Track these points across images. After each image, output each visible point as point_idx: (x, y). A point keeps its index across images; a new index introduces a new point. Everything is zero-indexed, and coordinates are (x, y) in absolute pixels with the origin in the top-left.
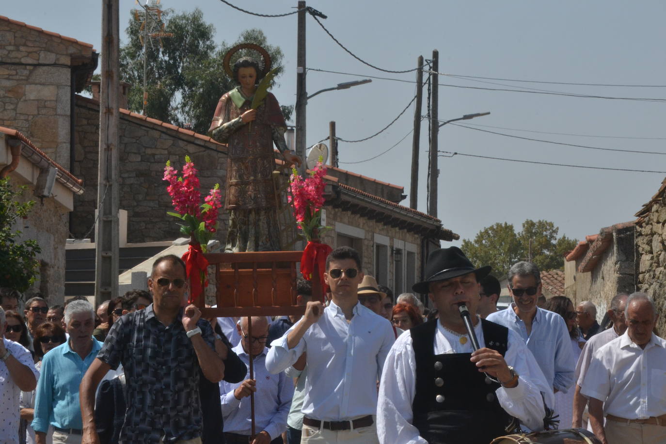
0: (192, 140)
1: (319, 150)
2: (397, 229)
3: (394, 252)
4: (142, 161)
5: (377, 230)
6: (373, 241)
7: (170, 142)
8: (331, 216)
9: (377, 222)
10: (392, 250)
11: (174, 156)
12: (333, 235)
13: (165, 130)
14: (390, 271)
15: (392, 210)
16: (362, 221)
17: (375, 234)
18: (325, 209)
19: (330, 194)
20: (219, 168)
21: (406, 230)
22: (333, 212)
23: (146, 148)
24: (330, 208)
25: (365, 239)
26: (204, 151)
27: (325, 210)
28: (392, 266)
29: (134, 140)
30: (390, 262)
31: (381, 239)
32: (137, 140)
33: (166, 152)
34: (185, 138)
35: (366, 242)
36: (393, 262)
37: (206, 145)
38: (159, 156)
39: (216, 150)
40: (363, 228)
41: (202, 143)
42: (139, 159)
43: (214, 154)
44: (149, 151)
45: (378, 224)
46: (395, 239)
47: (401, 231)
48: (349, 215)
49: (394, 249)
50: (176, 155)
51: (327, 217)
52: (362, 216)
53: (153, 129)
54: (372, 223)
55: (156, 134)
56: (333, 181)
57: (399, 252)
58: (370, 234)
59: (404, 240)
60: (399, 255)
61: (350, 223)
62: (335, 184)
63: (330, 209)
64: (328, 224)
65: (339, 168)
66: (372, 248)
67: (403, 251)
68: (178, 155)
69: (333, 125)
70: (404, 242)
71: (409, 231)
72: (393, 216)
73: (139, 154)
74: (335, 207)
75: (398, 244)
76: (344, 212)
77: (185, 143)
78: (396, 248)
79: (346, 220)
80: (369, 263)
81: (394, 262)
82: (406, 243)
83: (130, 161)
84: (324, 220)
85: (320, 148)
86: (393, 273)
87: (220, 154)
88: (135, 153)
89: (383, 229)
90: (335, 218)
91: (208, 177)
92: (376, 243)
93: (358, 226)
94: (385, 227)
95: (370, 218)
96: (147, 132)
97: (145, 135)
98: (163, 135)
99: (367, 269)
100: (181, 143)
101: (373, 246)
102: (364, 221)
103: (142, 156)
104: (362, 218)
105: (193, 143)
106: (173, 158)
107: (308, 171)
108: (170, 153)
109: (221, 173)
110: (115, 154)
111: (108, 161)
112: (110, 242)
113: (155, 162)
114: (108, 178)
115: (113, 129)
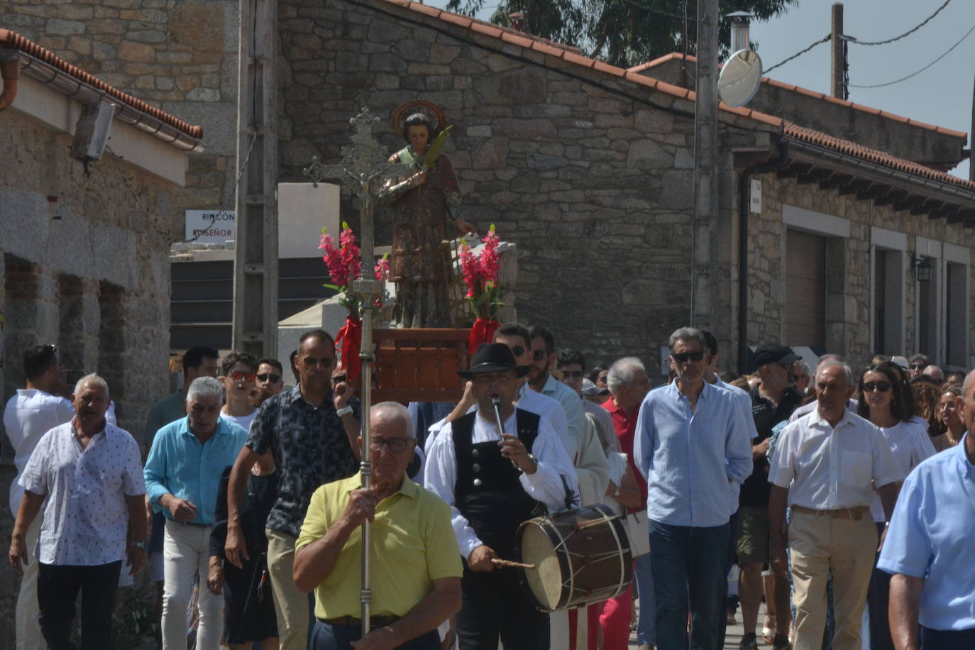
0: (498, 46)
1: (745, 63)
2: (925, 217)
3: (918, 263)
4: (402, 87)
5: (879, 220)
6: (870, 240)
7: (454, 51)
8: (774, 194)
9: (878, 203)
10: (913, 259)
11: (463, 79)
12: (777, 229)
13: (445, 27)
14: (908, 301)
15: (906, 181)
16: (843, 202)
17: (873, 229)
18: (758, 179)
19: (766, 149)
20: (549, 100)
21: (944, 220)
22: (777, 186)
23: (408, 62)
24: (770, 177)
25: (851, 238)
26: (521, 68)
27: (759, 183)
28: (912, 290)
29: (387, 48)
30: (907, 283)
31: (888, 237)
32: (391, 47)
33: (447, 70)
34: (483, 42)
35: (853, 245)
36: (915, 283)
37: (525, 56)
38: (433, 79)
39: (544, 66)
40: (845, 217)
41: (517, 53)
42: (396, 85)
43: (540, 73)
44: (415, 69)
45: (881, 208)
46: (918, 238)
47: (933, 222)
48: (814, 191)
49: (918, 257)
50: (467, 75)
51: (763, 195)
52: (844, 191)
53: (422, 25)
54: (867, 206)
55: (429, 35)
56: (772, 125)
57: (928, 262)
58: (862, 227)
59: (942, 239)
60: (926, 270)
61: (817, 207)
62: (776, 130)
63: (771, 181)
64: (766, 207)
66: (867, 256)
67: (939, 262)
68: (471, 75)
69: (838, 11)
70: (939, 243)
71: (950, 221)
72: (910, 193)
73: (396, 73)
74: (781, 175)
75: (927, 247)
76: (803, 186)
77: (485, 52)
78: (921, 256)
79: (807, 200)
80: (858, 285)
81: (918, 283)
82: (945, 244)
83: (378, 89)
84: (756, 201)
85: (746, 59)
86: (914, 305)
87: (551, 72)
88: (387, 73)
89: (892, 219)
90: (782, 196)
91: (530, 118)
92: (877, 246)
93: (835, 213)
94: (898, 214)
95: (862, 196)
96: (412, 31)
97: (407, 38)
98: (442, 36)
99: (855, 296)
100: (476, 53)
101: (869, 252)
102: (849, 203)
103: (401, 78)
104: (844, 197)
105: (500, 53)
106: (460, 83)
107: (722, 105)
108: (455, 73)
109: (554, 110)
110: (268, 76)
111: (255, 89)
112: (260, 247)
113: (426, 90)
114: (255, 123)
115: (265, 28)
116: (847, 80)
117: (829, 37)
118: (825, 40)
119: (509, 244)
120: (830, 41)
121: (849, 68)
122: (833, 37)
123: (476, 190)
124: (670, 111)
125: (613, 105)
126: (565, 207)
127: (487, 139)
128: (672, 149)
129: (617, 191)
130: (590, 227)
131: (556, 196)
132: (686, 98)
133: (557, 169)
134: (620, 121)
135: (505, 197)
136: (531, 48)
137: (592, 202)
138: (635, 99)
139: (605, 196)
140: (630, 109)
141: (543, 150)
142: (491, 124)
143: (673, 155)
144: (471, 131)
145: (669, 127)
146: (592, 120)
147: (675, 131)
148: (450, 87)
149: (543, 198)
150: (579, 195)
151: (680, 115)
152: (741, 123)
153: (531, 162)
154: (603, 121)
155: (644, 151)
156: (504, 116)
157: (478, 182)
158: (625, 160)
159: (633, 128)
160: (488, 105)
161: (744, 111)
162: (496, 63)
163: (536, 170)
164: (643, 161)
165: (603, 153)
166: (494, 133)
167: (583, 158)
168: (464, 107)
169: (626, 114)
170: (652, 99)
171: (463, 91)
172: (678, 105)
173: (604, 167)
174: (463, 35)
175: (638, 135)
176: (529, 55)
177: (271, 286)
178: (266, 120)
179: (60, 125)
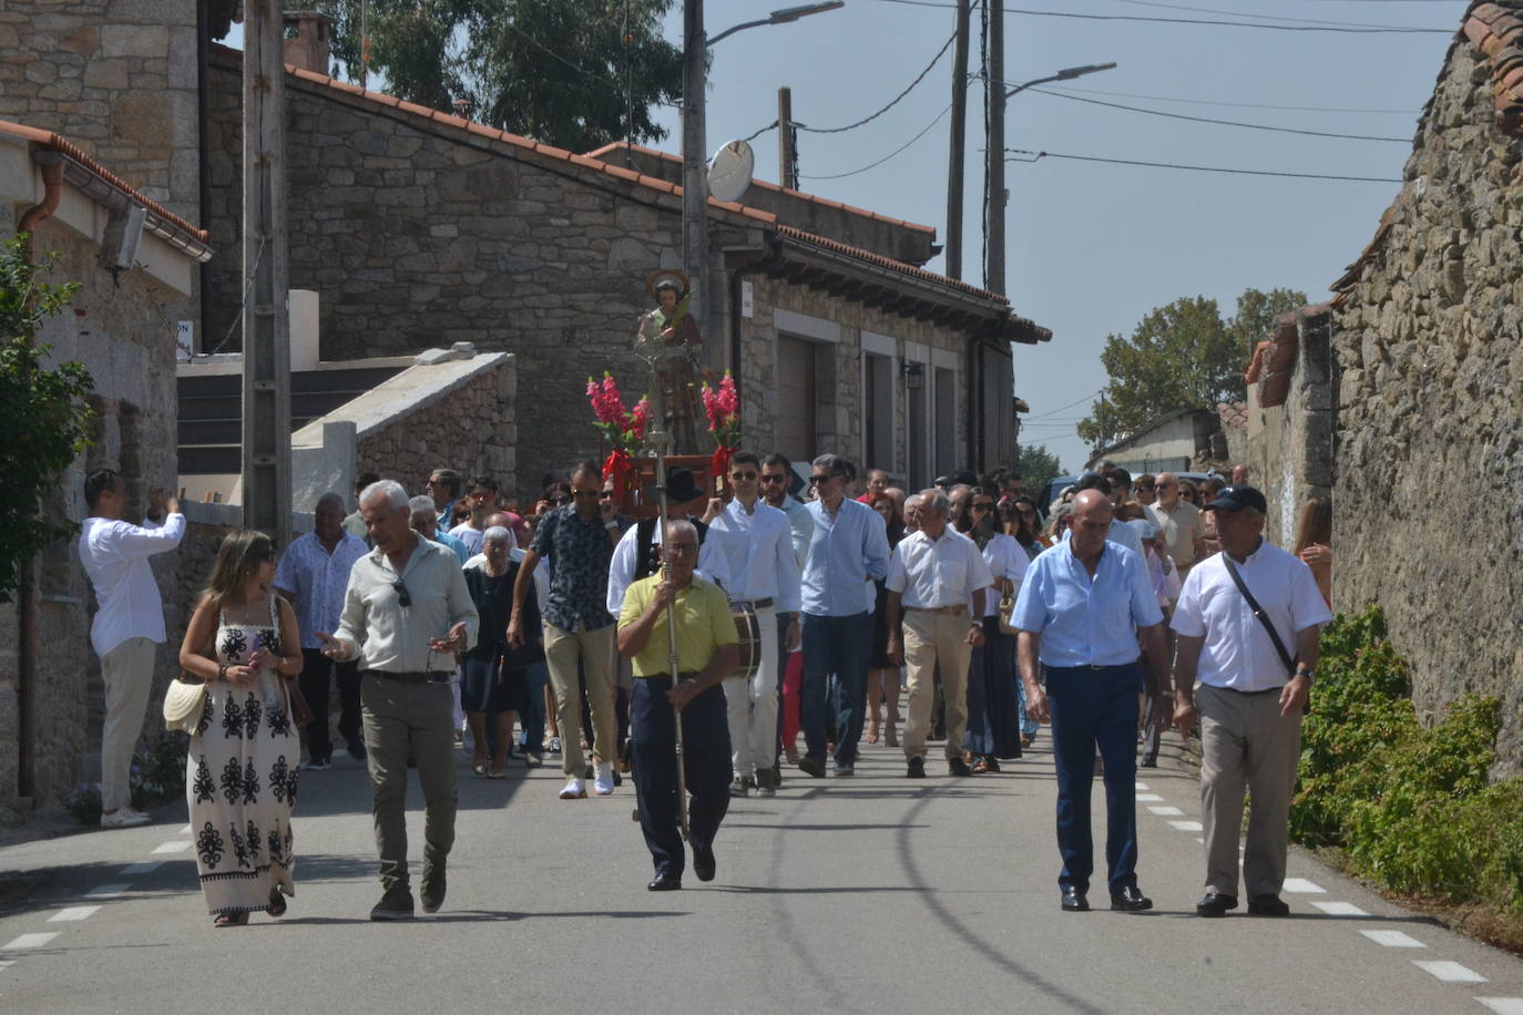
0: (463, 137)
1: (734, 154)
2: (913, 320)
3: (907, 369)
4: (357, 183)
5: (868, 324)
6: (860, 346)
7: (414, 143)
8: (764, 296)
9: (867, 305)
10: (903, 366)
11: (425, 174)
12: (770, 335)
13: (405, 117)
14: (898, 410)
15: (897, 281)
16: (833, 304)
17: (864, 334)
18: (749, 280)
19: (759, 248)
20: (521, 197)
21: (931, 323)
22: (768, 288)
23: (364, 155)
24: (761, 278)
25: (842, 343)
26: (491, 160)
27: (750, 284)
28: (902, 399)
29: (339, 140)
30: (897, 392)
31: (878, 342)
32: (344, 139)
33: (408, 164)
34: (446, 133)
35: (843, 350)
36: (904, 390)
37: (493, 147)
38: (393, 174)
39: (515, 159)
40: (836, 321)
41: (485, 145)
42: (352, 180)
43: (511, 166)
44: (371, 163)
45: (870, 310)
46: (907, 343)
47: (922, 325)
48: (804, 293)
49: (907, 363)
50: (429, 170)
51: (754, 298)
52: (834, 293)
53: (378, 114)
54: (856, 309)
55: (386, 126)
56: (764, 221)
57: (917, 369)
58: (852, 331)
59: (930, 343)
60: (917, 378)
61: (807, 310)
62: (770, 228)
63: (761, 281)
64: (758, 311)
65: (801, 189)
66: (857, 362)
67: (927, 367)
68: (434, 169)
69: (785, 95)
70: (927, 348)
71: (938, 324)
72: (901, 294)
73: (350, 168)
74: (773, 275)
75: (916, 352)
76: (792, 287)
77: (449, 144)
78: (911, 362)
79: (797, 302)
80: (850, 394)
81: (908, 391)
82: (934, 350)
83: (332, 186)
84: (748, 305)
85: (736, 151)
86: (904, 416)
87: (522, 166)
88: (341, 168)
89: (881, 322)
90: (773, 298)
91: (501, 216)
92: (867, 352)
93: (825, 316)
94: (886, 316)
95: (851, 298)
96: (368, 120)
97: (362, 129)
98: (400, 126)
99: (847, 407)
100: (440, 145)
101: (859, 358)
102: (839, 305)
103: (356, 174)
104: (833, 298)
105: (465, 144)
106: (423, 178)
107: (711, 200)
108: (416, 167)
109: (527, 207)
110: (276, 175)
111: (263, 189)
112: (271, 361)
113: (385, 186)
114: (263, 226)
115: (272, 123)
116: (796, 170)
117: (776, 124)
118: (772, 127)
119: (509, 355)
120: (777, 129)
121: (799, 157)
122: (781, 123)
123: (442, 296)
124: (653, 207)
125: (593, 201)
126: (541, 313)
127: (453, 239)
128: (658, 249)
129: (599, 295)
130: (569, 334)
131: (530, 302)
132: (672, 192)
133: (530, 271)
134: (600, 218)
135: (475, 302)
136: (500, 140)
137: (572, 307)
138: (616, 194)
139: (586, 300)
140: (610, 205)
141: (514, 251)
142: (457, 223)
143: (659, 255)
144: (436, 231)
145: (653, 225)
146: (569, 217)
147: (660, 229)
148: (411, 183)
149: (516, 303)
150: (556, 299)
151: (667, 212)
152: (733, 219)
153: (502, 265)
154: (582, 219)
155: (627, 251)
156: (472, 215)
157: (444, 286)
158: (606, 262)
159: (614, 226)
160: (453, 202)
161: (735, 207)
162: (462, 156)
163: (507, 272)
164: (625, 262)
165: (581, 253)
166: (461, 233)
167: (560, 258)
168: (427, 205)
169: (606, 211)
170: (635, 194)
171: (425, 187)
172: (662, 201)
173: (583, 268)
174: (425, 125)
175: (620, 233)
176: (498, 148)
177: (284, 407)
178: (275, 223)
179: (88, 233)
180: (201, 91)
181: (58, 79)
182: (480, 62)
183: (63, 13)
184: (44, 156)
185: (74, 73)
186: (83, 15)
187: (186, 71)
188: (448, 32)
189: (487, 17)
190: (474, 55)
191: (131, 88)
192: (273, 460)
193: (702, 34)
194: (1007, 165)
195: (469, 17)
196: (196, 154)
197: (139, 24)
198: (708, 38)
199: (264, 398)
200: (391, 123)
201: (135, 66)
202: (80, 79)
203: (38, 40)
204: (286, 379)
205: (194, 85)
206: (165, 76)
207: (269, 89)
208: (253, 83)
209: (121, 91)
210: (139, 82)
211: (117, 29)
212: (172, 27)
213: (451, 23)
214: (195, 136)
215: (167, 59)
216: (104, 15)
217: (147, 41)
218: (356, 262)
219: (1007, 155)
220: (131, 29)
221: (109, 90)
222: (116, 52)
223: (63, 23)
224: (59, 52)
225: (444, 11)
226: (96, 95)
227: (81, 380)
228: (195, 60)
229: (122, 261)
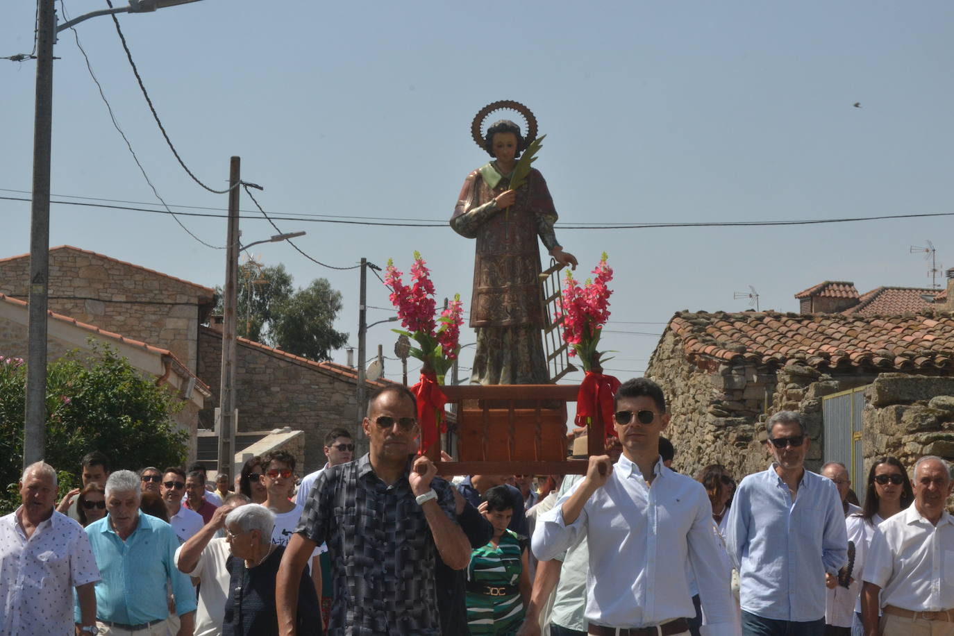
0: (283, 357)
4: (247, 372)
7: (266, 359)
13: (263, 351)
20: (302, 378)
23: (249, 363)
26: (292, 366)
32: (243, 358)
33: (264, 366)
34: (277, 356)
38: (259, 370)
39: (300, 365)
41: (290, 360)
43: (299, 368)
44: (252, 366)
50: (271, 368)
53: (254, 349)
55: (256, 353)
68: (273, 368)
73: (244, 367)
77: (278, 360)
85: (376, 364)
87: (303, 368)
88: (241, 367)
91: (295, 385)
98: (262, 354)
100: (275, 360)
105: (283, 360)
106: (269, 371)
107: (367, 380)
108: (266, 367)
109: (304, 382)
110: (233, 368)
111: (228, 372)
112: (229, 432)
113: (256, 374)
114: (228, 385)
115: (232, 350)
119: (302, 431)
123: (274, 411)
124: (347, 382)
125: (326, 380)
126: (308, 418)
127: (278, 392)
128: (348, 396)
129: (327, 412)
130: (317, 425)
131: (304, 414)
132: (353, 378)
133: (304, 403)
134: (328, 386)
135: (285, 414)
136: (295, 359)
137: (318, 416)
138: (334, 378)
139: (323, 414)
140: (332, 381)
141: (300, 396)
142: (280, 386)
143: (348, 399)
144: (272, 389)
145: (346, 389)
146: (318, 385)
147: (349, 390)
148: (265, 373)
149: (299, 414)
150: (313, 413)
151: (351, 384)
152: (374, 387)
153: (295, 401)
154: (322, 386)
155: (337, 397)
156: (285, 384)
157: (274, 408)
158: (330, 400)
159: (333, 388)
160: (278, 379)
161: (375, 383)
162: (282, 364)
163: (296, 404)
164: (337, 401)
165: (322, 398)
166: (281, 390)
167: (315, 399)
168: (270, 380)
169: (331, 383)
170: (340, 378)
171: (269, 374)
172: (350, 380)
173: (322, 403)
174: (270, 353)
175: (335, 391)
176: (294, 361)
177: (233, 446)
178: (232, 384)
179: (176, 387)
180: (198, 340)
181: (151, 336)
182: (272, 335)
183: (154, 314)
184: (165, 359)
185: (156, 334)
186: (160, 315)
187: (193, 334)
188: (261, 325)
189: (274, 320)
190: (271, 332)
191: (174, 339)
192: (229, 466)
193: (365, 324)
194: (459, 372)
195: (269, 320)
196: (196, 362)
197: (178, 318)
198: (368, 326)
199: (226, 445)
200: (258, 352)
201: (177, 332)
202: (158, 336)
203: (145, 323)
204: (234, 438)
205: (196, 338)
206: (186, 335)
207: (231, 339)
208: (226, 336)
209: (172, 340)
210: (178, 337)
211: (171, 319)
212: (189, 319)
213: (262, 322)
214: (195, 355)
215: (187, 330)
216: (167, 315)
217: (181, 324)
218: (245, 399)
219: (459, 369)
220: (176, 320)
221: (168, 340)
222: (171, 327)
223: (153, 317)
224: (151, 327)
225: (260, 318)
226: (163, 341)
227: (185, 437)
228: (196, 330)
229: (187, 396)
